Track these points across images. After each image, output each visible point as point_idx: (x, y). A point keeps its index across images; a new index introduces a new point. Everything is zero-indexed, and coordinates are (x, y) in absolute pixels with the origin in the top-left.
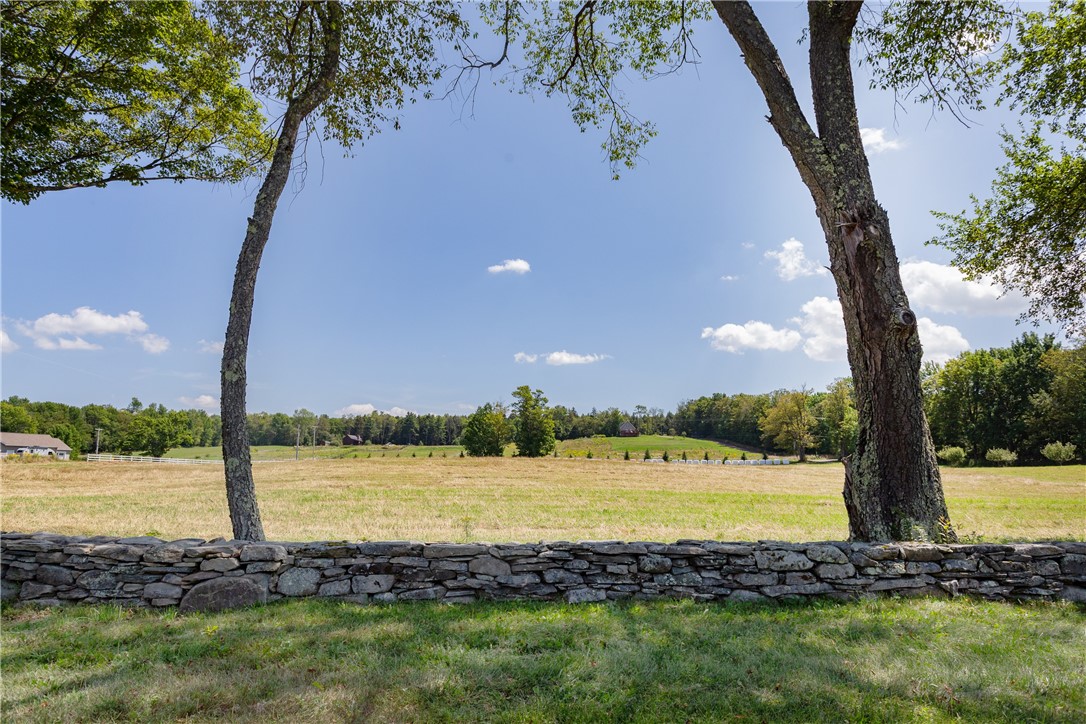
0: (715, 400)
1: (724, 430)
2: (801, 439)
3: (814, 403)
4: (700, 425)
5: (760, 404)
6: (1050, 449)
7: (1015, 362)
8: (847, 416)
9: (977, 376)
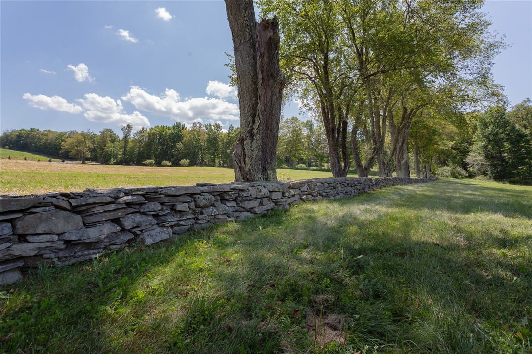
0: (32, 131)
1: (36, 147)
2: (84, 154)
3: (91, 138)
4: (19, 143)
5: (61, 136)
6: (183, 161)
7: (173, 131)
8: (107, 145)
9: (161, 135)
